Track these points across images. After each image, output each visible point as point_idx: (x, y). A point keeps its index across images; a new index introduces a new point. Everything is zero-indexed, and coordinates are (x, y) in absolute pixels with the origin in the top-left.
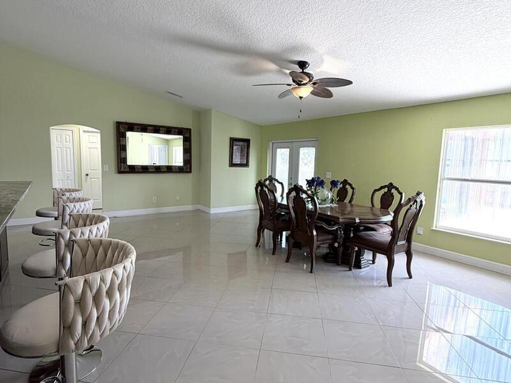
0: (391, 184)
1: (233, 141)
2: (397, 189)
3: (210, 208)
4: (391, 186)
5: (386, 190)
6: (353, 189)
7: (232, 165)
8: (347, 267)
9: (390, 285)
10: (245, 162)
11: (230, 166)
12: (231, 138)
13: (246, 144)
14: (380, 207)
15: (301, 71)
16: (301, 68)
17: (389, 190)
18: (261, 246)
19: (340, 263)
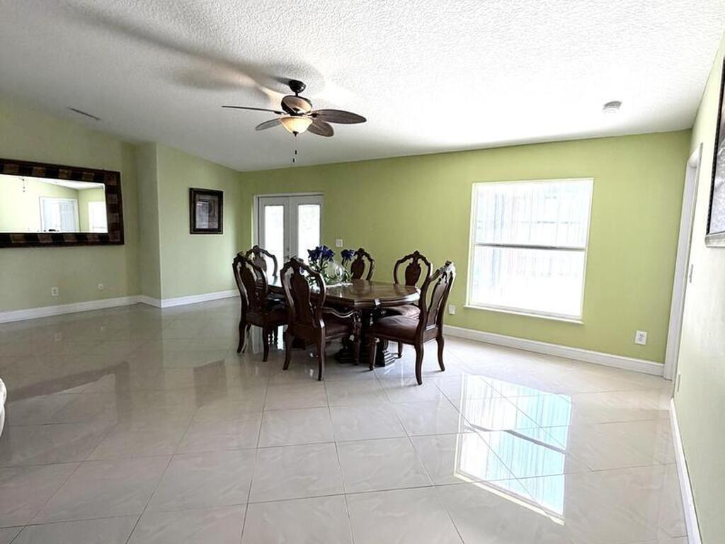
0: (417, 253)
1: (194, 194)
2: (424, 259)
3: (160, 299)
4: (417, 256)
5: (411, 260)
6: (371, 260)
7: (194, 230)
8: (367, 367)
9: (420, 382)
10: (216, 226)
11: (191, 233)
12: (191, 190)
13: (216, 199)
14: (405, 283)
15: (294, 94)
16: (293, 90)
17: (415, 261)
18: (246, 351)
19: (357, 362)
